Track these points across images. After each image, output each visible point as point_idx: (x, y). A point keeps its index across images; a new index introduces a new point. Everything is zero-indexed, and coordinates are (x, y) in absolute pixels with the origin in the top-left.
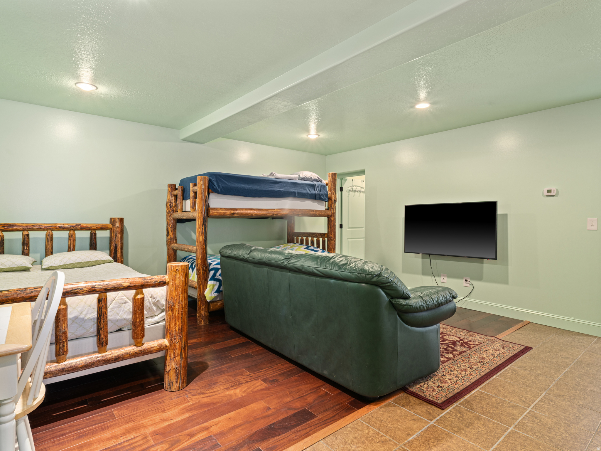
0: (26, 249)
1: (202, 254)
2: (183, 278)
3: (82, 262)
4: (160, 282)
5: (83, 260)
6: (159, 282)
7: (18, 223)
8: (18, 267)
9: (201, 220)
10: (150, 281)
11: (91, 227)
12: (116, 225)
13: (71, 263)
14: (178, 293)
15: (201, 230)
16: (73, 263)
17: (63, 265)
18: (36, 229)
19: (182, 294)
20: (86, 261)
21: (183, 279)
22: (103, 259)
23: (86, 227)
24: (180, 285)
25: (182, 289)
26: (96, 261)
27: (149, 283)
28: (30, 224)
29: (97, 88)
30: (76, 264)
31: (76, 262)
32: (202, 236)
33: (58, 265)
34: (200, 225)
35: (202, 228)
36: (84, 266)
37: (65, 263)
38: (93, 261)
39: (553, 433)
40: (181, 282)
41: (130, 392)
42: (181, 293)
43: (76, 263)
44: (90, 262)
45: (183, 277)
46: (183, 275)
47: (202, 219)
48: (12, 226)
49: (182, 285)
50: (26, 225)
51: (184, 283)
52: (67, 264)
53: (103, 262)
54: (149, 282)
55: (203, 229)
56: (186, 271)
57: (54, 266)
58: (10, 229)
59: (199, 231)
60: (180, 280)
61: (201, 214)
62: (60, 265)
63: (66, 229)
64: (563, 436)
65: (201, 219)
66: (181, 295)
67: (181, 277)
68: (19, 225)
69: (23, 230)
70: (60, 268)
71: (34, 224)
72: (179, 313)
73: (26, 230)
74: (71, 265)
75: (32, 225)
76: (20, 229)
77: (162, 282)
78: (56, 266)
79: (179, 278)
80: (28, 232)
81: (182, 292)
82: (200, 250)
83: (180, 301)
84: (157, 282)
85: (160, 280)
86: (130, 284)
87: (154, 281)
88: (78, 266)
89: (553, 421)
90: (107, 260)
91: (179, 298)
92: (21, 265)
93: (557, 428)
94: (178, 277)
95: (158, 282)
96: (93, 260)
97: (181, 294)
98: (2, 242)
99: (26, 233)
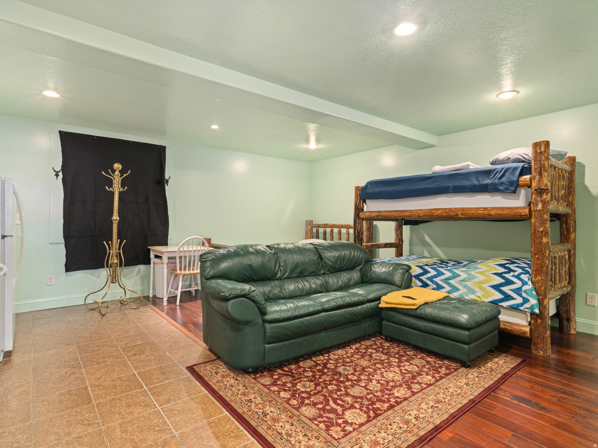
7: (328, 224)
18: (334, 227)
39: (65, 423)
50: (331, 225)
58: (326, 226)
64: (56, 427)
71: (333, 224)
76: (329, 227)
89: (74, 433)
93: (65, 429)
98: (325, 233)
99: (331, 229)
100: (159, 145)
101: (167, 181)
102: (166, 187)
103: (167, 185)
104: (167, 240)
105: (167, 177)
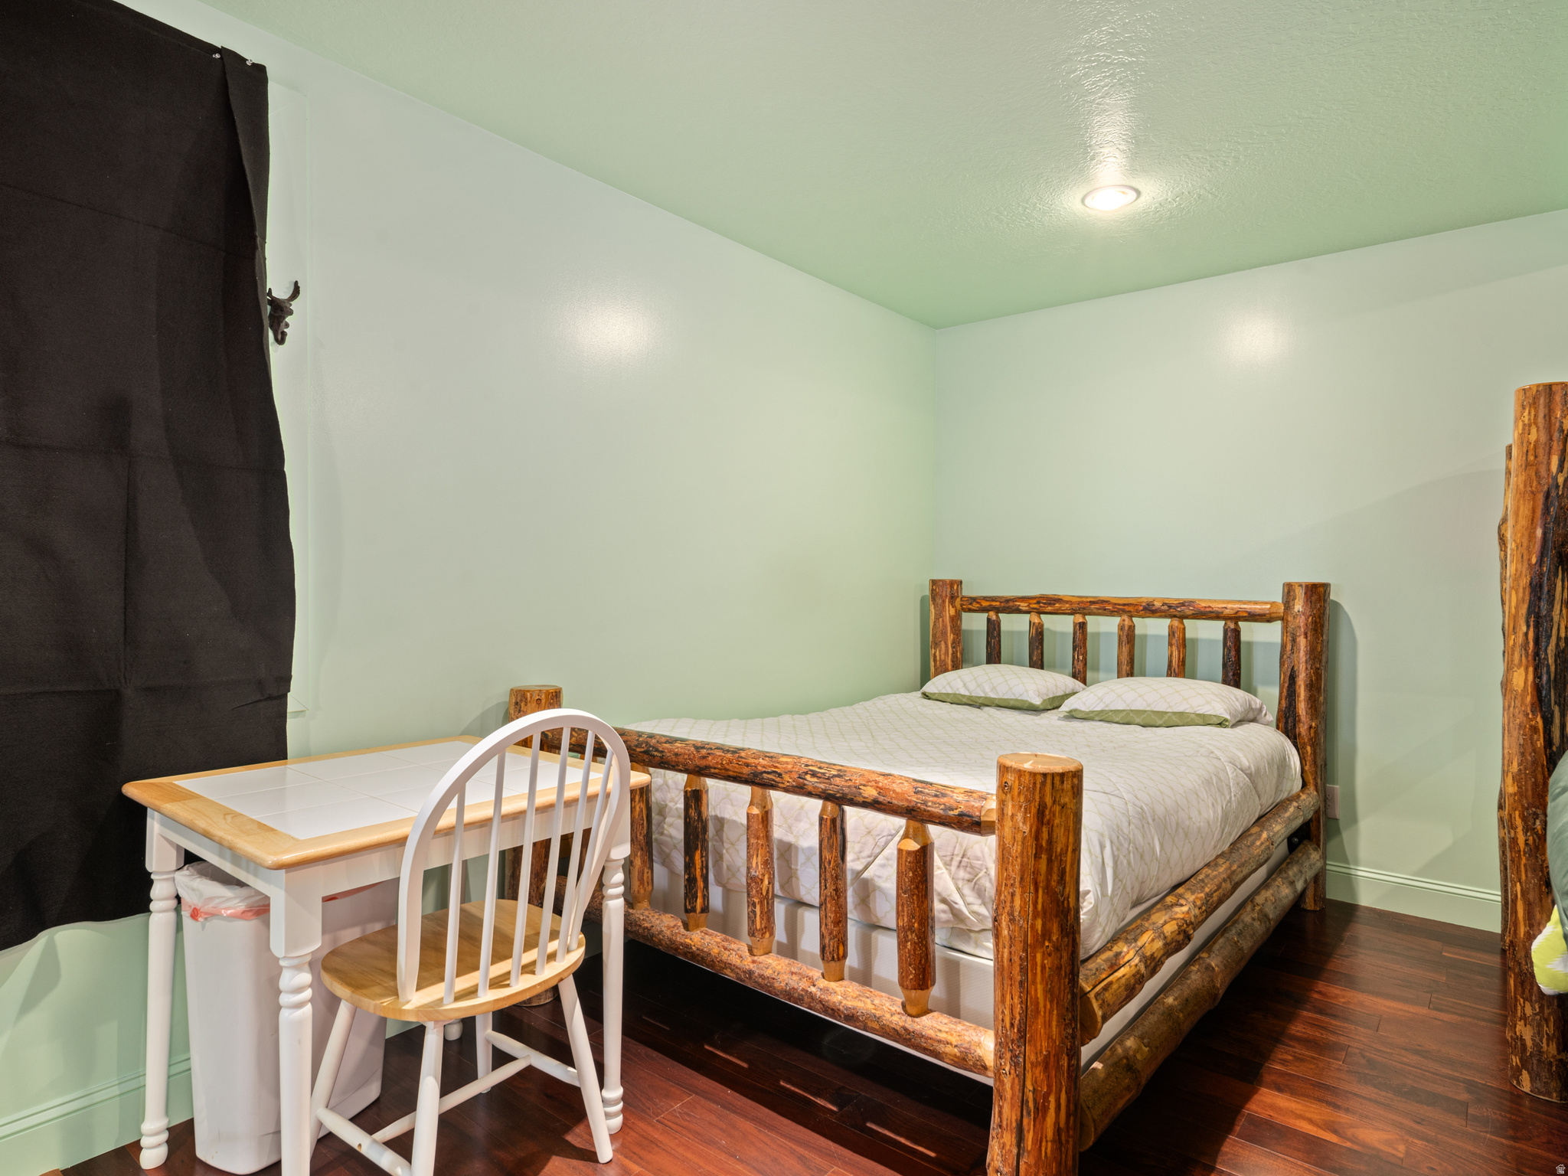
0: (1078, 658)
1: (1523, 754)
2: (1024, 823)
3: (1145, 711)
4: (961, 815)
5: (1149, 705)
6: (959, 815)
7: (1064, 596)
8: (1016, 700)
9: (1521, 595)
10: (932, 802)
11: (1220, 610)
12: (1294, 605)
13: (1121, 708)
14: (1008, 877)
15: (1520, 640)
16: (1124, 711)
17: (1102, 711)
18: (1095, 611)
19: (1022, 887)
20: (1155, 710)
21: (1026, 829)
22: (1201, 712)
23: (1208, 610)
24: (1015, 848)
25: (1022, 865)
26: (1181, 714)
27: (929, 809)
28: (1087, 597)
29: (1138, 193)
30: (1131, 715)
31: (1133, 708)
32: (1522, 670)
33: (1091, 709)
34: (1515, 618)
35: (1524, 629)
36: (1152, 723)
37: (1107, 706)
38: (1174, 713)
40: (1019, 837)
41: (933, 1154)
42: (1018, 879)
43: (1132, 711)
44: (1167, 713)
45: (1025, 818)
46: (1026, 813)
47: (1524, 589)
48: (1053, 602)
49: (1022, 852)
50: (1079, 600)
51: (1031, 842)
52: (1111, 711)
53: (1201, 721)
54: (930, 804)
55: (1526, 634)
56: (1042, 797)
57: (1081, 711)
58: (1050, 608)
59: (1512, 642)
60: (1016, 828)
61: (1519, 566)
62: (1095, 709)
63: (1160, 614)
65: (1521, 590)
66: (1018, 892)
67: (1019, 817)
68: (1065, 599)
69: (1073, 613)
70: (1097, 718)
71: (1093, 597)
72: (1011, 960)
73: (1078, 613)
74: (1121, 715)
75: (1089, 600)
76: (1066, 609)
77: (969, 816)
78: (1087, 710)
79: (1013, 816)
80: (1084, 618)
81: (1022, 879)
82: (1515, 733)
83: (1016, 914)
84: (951, 813)
85: (962, 808)
86: (879, 793)
87: (942, 807)
88: (1138, 720)
90: (1210, 715)
91: (1012, 901)
92: (1021, 695)
94: (1010, 814)
95: (956, 812)
96: (1175, 710)
97: (1017, 884)
98: (1038, 638)
99: (1079, 619)
100: (218, 43)
101: (280, 310)
102: (276, 354)
103: (281, 340)
104: (282, 716)
105: (276, 284)
